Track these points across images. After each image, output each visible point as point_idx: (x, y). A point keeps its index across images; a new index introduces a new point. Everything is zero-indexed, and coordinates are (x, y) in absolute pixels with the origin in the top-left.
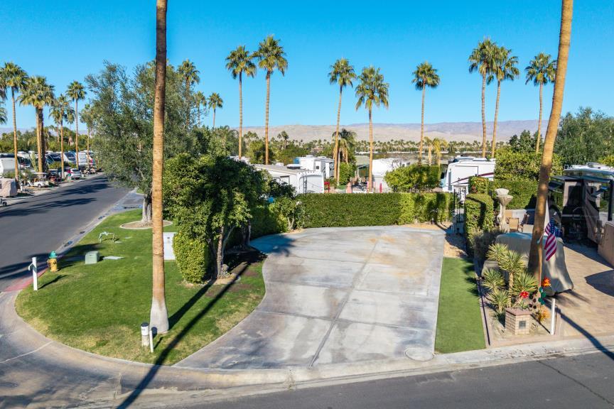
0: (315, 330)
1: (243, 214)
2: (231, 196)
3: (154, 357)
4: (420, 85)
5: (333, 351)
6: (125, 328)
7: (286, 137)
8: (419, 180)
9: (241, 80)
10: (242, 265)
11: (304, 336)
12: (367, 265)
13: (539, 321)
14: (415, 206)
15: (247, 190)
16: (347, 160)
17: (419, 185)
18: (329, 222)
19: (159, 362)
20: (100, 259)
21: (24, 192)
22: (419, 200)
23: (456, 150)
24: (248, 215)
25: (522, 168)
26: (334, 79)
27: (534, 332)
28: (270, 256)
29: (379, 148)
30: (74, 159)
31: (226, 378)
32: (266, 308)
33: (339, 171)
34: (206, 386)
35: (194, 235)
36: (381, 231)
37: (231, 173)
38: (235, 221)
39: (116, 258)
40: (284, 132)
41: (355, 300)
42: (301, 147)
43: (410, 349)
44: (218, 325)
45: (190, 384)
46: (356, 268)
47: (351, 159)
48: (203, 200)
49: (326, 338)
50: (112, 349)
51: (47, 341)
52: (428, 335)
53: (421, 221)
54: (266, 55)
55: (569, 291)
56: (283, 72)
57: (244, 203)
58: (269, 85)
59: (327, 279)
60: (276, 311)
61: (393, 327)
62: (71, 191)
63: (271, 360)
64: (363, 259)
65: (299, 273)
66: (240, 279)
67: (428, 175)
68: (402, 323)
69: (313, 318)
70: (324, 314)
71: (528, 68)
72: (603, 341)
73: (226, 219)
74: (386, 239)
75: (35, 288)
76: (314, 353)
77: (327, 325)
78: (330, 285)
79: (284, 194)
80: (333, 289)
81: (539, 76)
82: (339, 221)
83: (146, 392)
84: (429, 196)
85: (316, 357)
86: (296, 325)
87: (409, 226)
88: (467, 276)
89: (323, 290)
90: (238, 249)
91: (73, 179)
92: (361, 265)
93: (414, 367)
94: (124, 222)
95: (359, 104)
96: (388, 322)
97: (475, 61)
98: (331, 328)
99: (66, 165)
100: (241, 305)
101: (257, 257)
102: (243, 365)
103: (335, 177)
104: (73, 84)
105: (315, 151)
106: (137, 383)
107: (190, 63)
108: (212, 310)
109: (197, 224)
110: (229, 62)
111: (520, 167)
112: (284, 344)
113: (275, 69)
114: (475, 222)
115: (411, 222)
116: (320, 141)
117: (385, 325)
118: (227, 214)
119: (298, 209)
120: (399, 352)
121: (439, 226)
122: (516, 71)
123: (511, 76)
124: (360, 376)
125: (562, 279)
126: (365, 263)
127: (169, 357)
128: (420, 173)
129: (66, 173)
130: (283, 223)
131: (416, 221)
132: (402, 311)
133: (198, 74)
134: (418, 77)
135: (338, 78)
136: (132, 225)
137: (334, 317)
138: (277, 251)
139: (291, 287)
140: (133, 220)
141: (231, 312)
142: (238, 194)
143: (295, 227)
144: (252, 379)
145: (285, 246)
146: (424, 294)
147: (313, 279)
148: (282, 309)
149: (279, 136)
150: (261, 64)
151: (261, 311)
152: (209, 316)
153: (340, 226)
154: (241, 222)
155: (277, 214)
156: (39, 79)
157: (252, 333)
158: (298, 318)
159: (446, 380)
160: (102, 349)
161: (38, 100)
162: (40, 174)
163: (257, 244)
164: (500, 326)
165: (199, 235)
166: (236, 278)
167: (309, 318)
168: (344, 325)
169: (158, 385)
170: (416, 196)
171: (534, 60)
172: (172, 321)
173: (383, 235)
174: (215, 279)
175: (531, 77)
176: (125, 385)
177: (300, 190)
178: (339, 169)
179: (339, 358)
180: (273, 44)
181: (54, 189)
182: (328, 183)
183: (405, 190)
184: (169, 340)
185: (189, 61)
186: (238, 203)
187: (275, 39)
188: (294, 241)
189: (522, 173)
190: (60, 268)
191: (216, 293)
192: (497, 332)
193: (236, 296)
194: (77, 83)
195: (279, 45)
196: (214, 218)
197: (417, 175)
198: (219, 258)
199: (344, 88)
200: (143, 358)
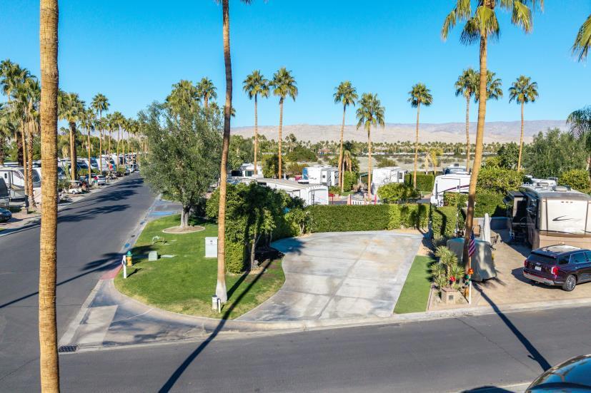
0: (320, 301)
1: (270, 225)
2: (262, 213)
3: (222, 315)
4: (415, 103)
5: (330, 312)
6: (197, 300)
7: (294, 140)
8: (404, 194)
9: (256, 101)
10: (267, 261)
11: (312, 304)
12: (358, 262)
13: (465, 297)
14: (401, 215)
15: (273, 208)
16: (350, 169)
17: (404, 198)
18: (332, 228)
19: (225, 317)
20: (159, 257)
21: (64, 199)
22: (404, 210)
23: (462, 151)
24: (273, 226)
25: (490, 183)
26: (338, 99)
27: (460, 302)
28: (287, 255)
29: (386, 148)
30: (97, 166)
31: (266, 326)
32: (287, 289)
33: (343, 180)
34: (255, 330)
35: (236, 240)
36: (374, 235)
37: (262, 197)
38: (264, 230)
39: (171, 256)
40: (292, 135)
41: (347, 284)
42: (308, 147)
43: (378, 311)
44: (256, 298)
45: (246, 329)
46: (350, 263)
47: (355, 167)
48: (242, 215)
49: (326, 306)
50: (194, 311)
51: (150, 308)
52: (391, 304)
53: (406, 227)
54: (280, 84)
55: (494, 279)
56: (294, 99)
57: (271, 217)
58: (282, 109)
59: (329, 271)
60: (295, 291)
61: (370, 300)
62: (104, 198)
63: (293, 317)
64: (356, 257)
65: (308, 267)
66: (266, 270)
67: (411, 190)
68: (376, 298)
69: (318, 295)
70: (325, 292)
71: (511, 88)
72: (500, 308)
73: (259, 229)
74: (375, 241)
75: (125, 277)
76: (318, 313)
77: (327, 299)
78: (330, 274)
79: (296, 205)
80: (332, 277)
81: (521, 96)
82: (340, 227)
83: (220, 333)
84: (413, 207)
85: (320, 315)
86: (308, 299)
87: (396, 231)
88: (428, 269)
89: (326, 278)
90: (263, 250)
91: (99, 185)
92: (354, 261)
93: (378, 320)
94: (164, 227)
95: (359, 125)
96: (367, 297)
97: (460, 87)
98: (330, 300)
99: (92, 171)
100: (271, 287)
101: (277, 255)
102: (276, 319)
103: (339, 185)
104: (97, 97)
105: (323, 152)
106: (214, 329)
107: (208, 80)
108: (251, 290)
109: (238, 232)
110: (246, 84)
111: (489, 182)
112: (300, 308)
113: (287, 96)
114: (439, 230)
115: (398, 228)
116: (327, 142)
117: (365, 299)
118: (259, 226)
119: (307, 218)
120: (371, 313)
121: (420, 231)
122: (499, 92)
123: (495, 96)
124: (346, 325)
125: (489, 270)
126: (357, 260)
127: (230, 316)
128: (405, 188)
129: (93, 179)
130: (296, 229)
131: (402, 227)
132: (378, 290)
133: (215, 91)
134: (413, 96)
135: (342, 98)
136: (172, 230)
137: (332, 294)
138: (291, 251)
139: (304, 276)
140: (171, 225)
141: (264, 291)
142: (266, 212)
143: (305, 232)
144: (282, 326)
145: (297, 247)
146: (395, 280)
147: (319, 271)
148: (297, 290)
149: (287, 138)
150: (275, 92)
151: (283, 291)
152: (250, 293)
153: (341, 231)
154: (269, 231)
155: (291, 222)
156: (72, 96)
157: (280, 303)
158: (309, 295)
159: (396, 327)
160: (187, 311)
161: (73, 115)
162: (73, 181)
163: (276, 246)
164: (439, 299)
165: (240, 240)
166: (264, 270)
167: (316, 295)
168: (338, 299)
169: (227, 329)
170: (402, 207)
171: (516, 81)
172: (229, 294)
173: (374, 238)
174: (249, 270)
175: (514, 96)
176: (207, 330)
177: (308, 202)
178: (343, 177)
179: (334, 316)
180: (286, 75)
181: (87, 195)
182: (332, 191)
183: (393, 202)
184: (229, 306)
185: (207, 78)
186: (267, 217)
187: (287, 70)
188: (304, 243)
189: (490, 187)
190: (133, 264)
191: (252, 280)
192: (436, 303)
193: (265, 281)
194: (101, 95)
195: (291, 75)
196: (251, 228)
197: (403, 190)
198: (253, 255)
199: (347, 107)
200: (214, 316)
